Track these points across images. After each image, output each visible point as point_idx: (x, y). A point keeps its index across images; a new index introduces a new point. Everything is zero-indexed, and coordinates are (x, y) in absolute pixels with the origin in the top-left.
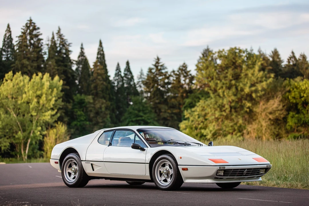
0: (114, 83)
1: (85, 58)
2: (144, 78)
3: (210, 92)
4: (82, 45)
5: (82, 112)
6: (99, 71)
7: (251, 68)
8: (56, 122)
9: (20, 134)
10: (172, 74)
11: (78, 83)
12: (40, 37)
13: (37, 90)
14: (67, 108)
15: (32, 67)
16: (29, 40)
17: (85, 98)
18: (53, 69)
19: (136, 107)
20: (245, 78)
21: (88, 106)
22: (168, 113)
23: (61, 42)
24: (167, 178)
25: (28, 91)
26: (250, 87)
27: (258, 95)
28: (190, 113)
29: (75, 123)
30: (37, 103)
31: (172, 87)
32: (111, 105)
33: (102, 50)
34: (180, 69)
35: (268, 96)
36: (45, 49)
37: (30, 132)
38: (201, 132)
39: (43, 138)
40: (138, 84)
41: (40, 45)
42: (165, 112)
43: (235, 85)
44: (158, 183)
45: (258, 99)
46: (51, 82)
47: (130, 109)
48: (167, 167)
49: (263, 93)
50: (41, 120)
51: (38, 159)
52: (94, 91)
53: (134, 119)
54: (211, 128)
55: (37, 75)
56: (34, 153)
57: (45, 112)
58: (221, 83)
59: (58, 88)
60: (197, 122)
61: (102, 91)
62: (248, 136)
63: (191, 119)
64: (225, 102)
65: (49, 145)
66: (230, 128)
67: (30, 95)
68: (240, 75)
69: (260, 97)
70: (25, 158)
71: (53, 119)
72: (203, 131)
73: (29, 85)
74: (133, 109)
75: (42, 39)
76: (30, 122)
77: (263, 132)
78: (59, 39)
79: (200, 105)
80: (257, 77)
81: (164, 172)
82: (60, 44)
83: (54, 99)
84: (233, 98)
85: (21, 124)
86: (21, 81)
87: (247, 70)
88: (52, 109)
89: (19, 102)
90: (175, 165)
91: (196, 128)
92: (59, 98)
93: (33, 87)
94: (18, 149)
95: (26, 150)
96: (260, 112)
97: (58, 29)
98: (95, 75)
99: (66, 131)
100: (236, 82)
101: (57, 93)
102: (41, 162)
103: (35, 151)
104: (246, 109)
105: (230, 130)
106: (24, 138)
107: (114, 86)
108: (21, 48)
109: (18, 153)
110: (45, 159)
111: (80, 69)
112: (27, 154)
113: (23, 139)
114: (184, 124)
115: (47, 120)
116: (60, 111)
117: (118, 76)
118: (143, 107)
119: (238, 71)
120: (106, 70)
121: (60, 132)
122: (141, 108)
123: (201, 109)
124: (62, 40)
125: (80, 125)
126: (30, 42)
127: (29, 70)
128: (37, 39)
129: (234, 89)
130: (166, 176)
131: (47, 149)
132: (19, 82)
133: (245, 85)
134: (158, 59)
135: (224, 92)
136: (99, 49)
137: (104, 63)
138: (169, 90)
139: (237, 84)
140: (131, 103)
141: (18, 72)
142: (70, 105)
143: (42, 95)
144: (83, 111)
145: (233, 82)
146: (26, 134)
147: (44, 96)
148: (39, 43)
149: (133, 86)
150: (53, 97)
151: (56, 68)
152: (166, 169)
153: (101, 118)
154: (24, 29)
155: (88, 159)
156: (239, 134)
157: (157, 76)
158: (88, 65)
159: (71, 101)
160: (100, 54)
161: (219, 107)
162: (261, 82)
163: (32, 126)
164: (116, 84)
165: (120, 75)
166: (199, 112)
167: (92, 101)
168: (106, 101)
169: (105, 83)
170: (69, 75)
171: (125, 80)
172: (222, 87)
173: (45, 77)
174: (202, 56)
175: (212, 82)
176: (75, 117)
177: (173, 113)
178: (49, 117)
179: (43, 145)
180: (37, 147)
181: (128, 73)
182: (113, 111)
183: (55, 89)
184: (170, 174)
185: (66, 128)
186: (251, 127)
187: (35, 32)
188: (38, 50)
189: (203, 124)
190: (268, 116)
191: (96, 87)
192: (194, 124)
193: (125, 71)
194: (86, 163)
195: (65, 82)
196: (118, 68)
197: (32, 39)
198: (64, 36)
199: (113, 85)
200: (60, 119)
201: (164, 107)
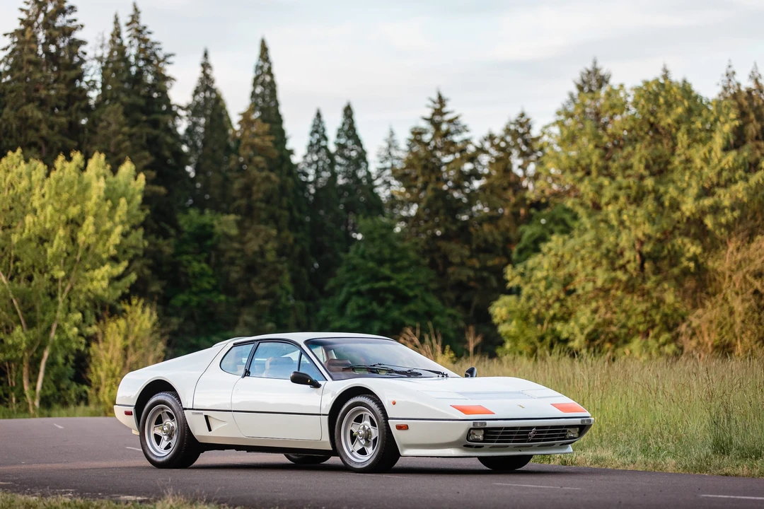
0: (306, 175)
1: (214, 96)
2: (398, 159)
3: (581, 211)
4: (206, 55)
5: (204, 265)
6: (257, 140)
7: (703, 142)
8: (126, 297)
9: (19, 334)
10: (487, 145)
11: (192, 175)
12: (77, 35)
13: (69, 202)
14: (161, 252)
15: (51, 127)
16: (43, 44)
17: (215, 222)
18: (116, 133)
19: (373, 250)
20: (685, 169)
21: (222, 246)
22: (473, 268)
23: (141, 51)
24: (365, 445)
25: (43, 206)
26: (698, 197)
27: (723, 220)
28: (522, 275)
29: (183, 297)
30: (67, 243)
31: (482, 188)
32: (296, 241)
33: (269, 72)
34: (508, 131)
35: (751, 224)
36: (93, 73)
37: (49, 328)
38: (554, 331)
39: (88, 345)
40: (379, 176)
41: (76, 60)
42: (462, 264)
43: (655, 191)
44: (347, 457)
45: (720, 233)
46: (111, 178)
47: (352, 256)
48: (367, 423)
49: (736, 214)
50: (80, 291)
51: (72, 408)
52: (243, 202)
53: (364, 288)
54: (583, 320)
55: (69, 159)
56: (59, 389)
57: (94, 268)
58: (614, 185)
59: (133, 196)
60: (543, 301)
61: (268, 200)
62: (694, 343)
63: (526, 290)
64: (624, 241)
65: (105, 366)
66: (641, 318)
67: (49, 218)
68: (668, 162)
69: (729, 227)
70: (33, 405)
71: (115, 289)
72: (558, 326)
73: (46, 189)
74: (363, 257)
75: (82, 43)
76: (48, 299)
77: (737, 330)
78: (136, 42)
79: (550, 249)
80: (718, 168)
81: (360, 433)
82: (137, 58)
83: (119, 229)
84: (648, 229)
85: (22, 303)
86: (20, 176)
87: (689, 146)
88: (114, 260)
89: (15, 239)
90: (382, 418)
91: (540, 320)
92: (134, 227)
93: (58, 194)
94: (11, 378)
95: (36, 380)
96: (728, 273)
97: (131, 12)
98: (246, 152)
99: (154, 325)
100: (658, 182)
101: (128, 212)
102: (80, 416)
103: (63, 386)
104: (685, 263)
105: (640, 323)
106: (31, 343)
107: (307, 183)
108: (21, 69)
109: (12, 389)
110: (92, 407)
111: (200, 130)
112: (40, 393)
113: (29, 348)
114: (505, 305)
115: (100, 292)
116: (137, 264)
117: (317, 152)
118: (393, 247)
119: (664, 148)
120: (282, 132)
121: (136, 329)
122: (387, 252)
123: (554, 260)
124: (143, 46)
125: (199, 305)
126: (47, 52)
127: (42, 138)
128: (67, 40)
129: (650, 204)
130: (363, 442)
131: (99, 378)
132: (17, 179)
133: (682, 191)
134: (441, 101)
135: (620, 212)
136: (258, 68)
137: (273, 112)
138: (473, 197)
139: (662, 189)
140: (359, 237)
141: (14, 151)
142: (168, 245)
143: (83, 216)
144: (208, 261)
145: (649, 182)
146: (36, 332)
147: (90, 220)
148: (73, 54)
149: (364, 181)
150: (115, 225)
151: (126, 129)
152: (364, 428)
153: (263, 285)
154: (27, 12)
155: (198, 405)
156: (665, 336)
157: (439, 154)
158: (225, 119)
159: (172, 232)
160: (262, 84)
161: (606, 255)
162: (731, 181)
163: (56, 312)
164: (311, 178)
165: (325, 147)
166: (548, 270)
167: (234, 232)
168: (280, 230)
169: (273, 176)
170: (167, 153)
171: (340, 165)
172: (616, 198)
173: (92, 163)
174: (576, 91)
175: (586, 181)
176: (183, 279)
177: (484, 268)
178: (105, 284)
179: (88, 366)
180: (70, 371)
181: (350, 143)
182: (302, 260)
183: (123, 201)
184: (373, 439)
185: (155, 317)
186: (699, 317)
187: (61, 21)
188: (73, 74)
189: (562, 306)
190: (751, 285)
191: (247, 190)
192: (535, 305)
193: (339, 136)
194: (193, 413)
195: (153, 174)
196: (318, 129)
197: (54, 42)
198: (149, 33)
199: (303, 178)
200: (138, 290)
201: (457, 251)
